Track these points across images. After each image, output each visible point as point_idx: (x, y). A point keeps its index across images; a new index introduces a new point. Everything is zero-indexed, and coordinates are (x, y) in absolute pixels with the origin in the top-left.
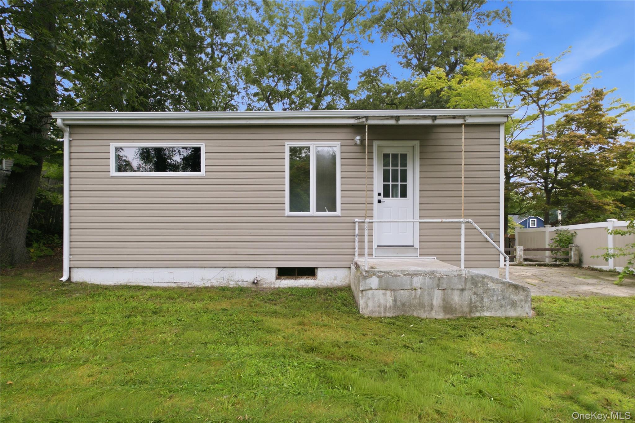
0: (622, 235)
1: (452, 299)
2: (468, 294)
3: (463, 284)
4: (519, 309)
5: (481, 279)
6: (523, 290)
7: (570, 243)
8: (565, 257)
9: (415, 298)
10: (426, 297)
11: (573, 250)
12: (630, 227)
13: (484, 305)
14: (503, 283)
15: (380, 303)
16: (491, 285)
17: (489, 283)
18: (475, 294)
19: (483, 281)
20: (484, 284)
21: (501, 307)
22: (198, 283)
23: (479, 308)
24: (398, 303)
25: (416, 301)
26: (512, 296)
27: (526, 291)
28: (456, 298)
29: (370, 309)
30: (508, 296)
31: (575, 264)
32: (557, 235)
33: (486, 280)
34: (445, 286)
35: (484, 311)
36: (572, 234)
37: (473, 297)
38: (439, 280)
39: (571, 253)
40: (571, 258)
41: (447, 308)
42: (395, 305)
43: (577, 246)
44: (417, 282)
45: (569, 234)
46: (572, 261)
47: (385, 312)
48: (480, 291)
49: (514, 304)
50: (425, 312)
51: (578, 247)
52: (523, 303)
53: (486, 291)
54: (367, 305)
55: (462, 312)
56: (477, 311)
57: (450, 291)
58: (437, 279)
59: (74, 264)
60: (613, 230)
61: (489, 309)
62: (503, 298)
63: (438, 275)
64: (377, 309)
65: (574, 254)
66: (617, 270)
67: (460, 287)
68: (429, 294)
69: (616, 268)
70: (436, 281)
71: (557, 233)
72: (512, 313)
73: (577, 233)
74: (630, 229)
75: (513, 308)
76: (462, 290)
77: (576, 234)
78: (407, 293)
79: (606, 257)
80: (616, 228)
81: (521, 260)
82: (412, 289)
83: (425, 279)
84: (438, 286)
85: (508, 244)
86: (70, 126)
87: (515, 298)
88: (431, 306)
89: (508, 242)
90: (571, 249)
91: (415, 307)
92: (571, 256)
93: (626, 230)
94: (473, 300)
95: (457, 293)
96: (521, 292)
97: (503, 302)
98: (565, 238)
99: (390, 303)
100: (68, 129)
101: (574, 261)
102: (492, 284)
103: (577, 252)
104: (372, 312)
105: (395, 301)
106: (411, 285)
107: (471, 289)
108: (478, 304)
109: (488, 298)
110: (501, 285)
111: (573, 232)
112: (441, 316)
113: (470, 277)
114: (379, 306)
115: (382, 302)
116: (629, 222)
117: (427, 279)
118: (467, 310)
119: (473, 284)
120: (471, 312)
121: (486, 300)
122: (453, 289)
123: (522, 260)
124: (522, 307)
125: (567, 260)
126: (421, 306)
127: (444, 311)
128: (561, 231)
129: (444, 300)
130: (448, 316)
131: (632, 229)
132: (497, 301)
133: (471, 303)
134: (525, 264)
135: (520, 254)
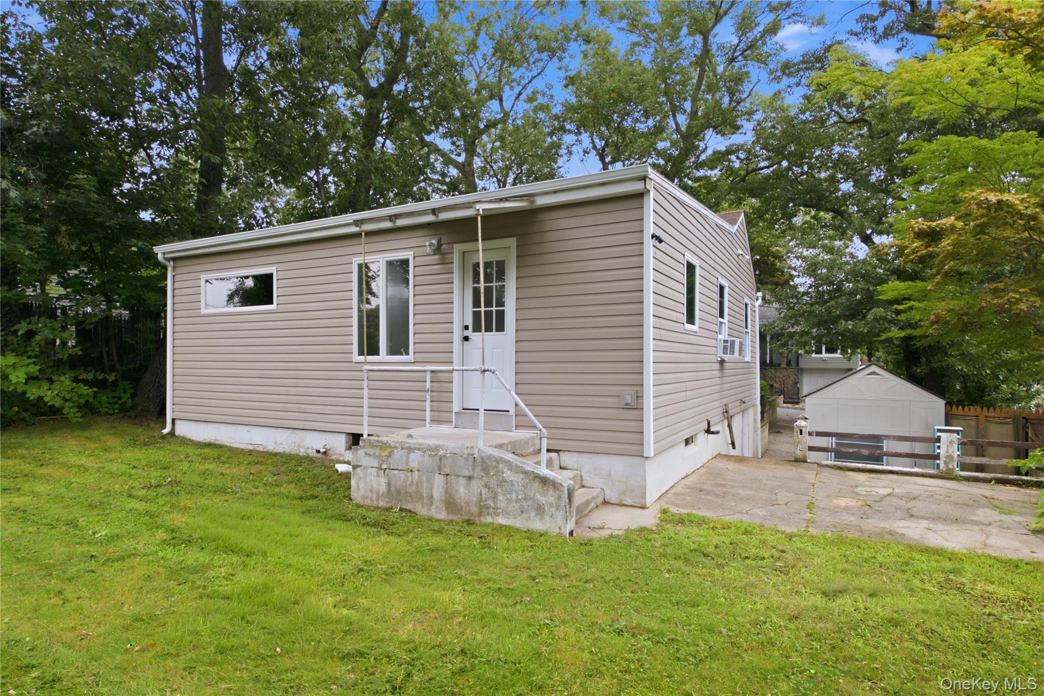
1: (457, 491)
2: (476, 485)
3: (471, 468)
4: (547, 518)
5: (494, 464)
6: (554, 487)
9: (412, 484)
10: (425, 484)
13: (499, 505)
14: (525, 473)
15: (372, 486)
16: (508, 475)
17: (505, 470)
18: (486, 486)
19: (497, 467)
20: (499, 472)
21: (522, 512)
22: (271, 447)
23: (491, 510)
24: (392, 489)
25: (413, 489)
26: (538, 496)
27: (558, 489)
28: (461, 490)
29: (361, 493)
30: (532, 495)
33: (501, 466)
34: (447, 471)
35: (497, 515)
37: (484, 491)
38: (440, 459)
41: (451, 504)
42: (389, 491)
44: (415, 459)
47: (378, 500)
48: (493, 483)
49: (540, 510)
50: (423, 505)
52: (553, 509)
53: (502, 483)
54: (358, 486)
55: (469, 513)
56: (489, 514)
57: (453, 478)
58: (437, 457)
59: (177, 415)
61: (505, 513)
62: (526, 498)
63: (441, 452)
64: (369, 494)
67: (467, 474)
68: (428, 480)
70: (437, 462)
72: (537, 525)
75: (539, 517)
76: (470, 478)
78: (402, 475)
81: (951, 467)
82: (407, 470)
83: (423, 456)
84: (440, 468)
86: (174, 259)
87: (543, 499)
88: (431, 497)
91: (411, 497)
94: (483, 495)
95: (462, 481)
96: (551, 491)
97: (525, 504)
99: (383, 488)
100: (172, 263)
102: (509, 472)
104: (364, 498)
105: (389, 485)
106: (407, 464)
107: (481, 479)
108: (490, 503)
109: (504, 495)
110: (522, 476)
112: (442, 515)
113: (479, 459)
114: (371, 491)
115: (375, 485)
117: (426, 457)
118: (475, 510)
119: (483, 470)
120: (480, 514)
121: (501, 498)
122: (457, 476)
124: (552, 516)
126: (419, 496)
127: (447, 508)
129: (446, 491)
130: (451, 517)
132: (517, 500)
133: (481, 499)
134: (961, 476)
135: (947, 452)
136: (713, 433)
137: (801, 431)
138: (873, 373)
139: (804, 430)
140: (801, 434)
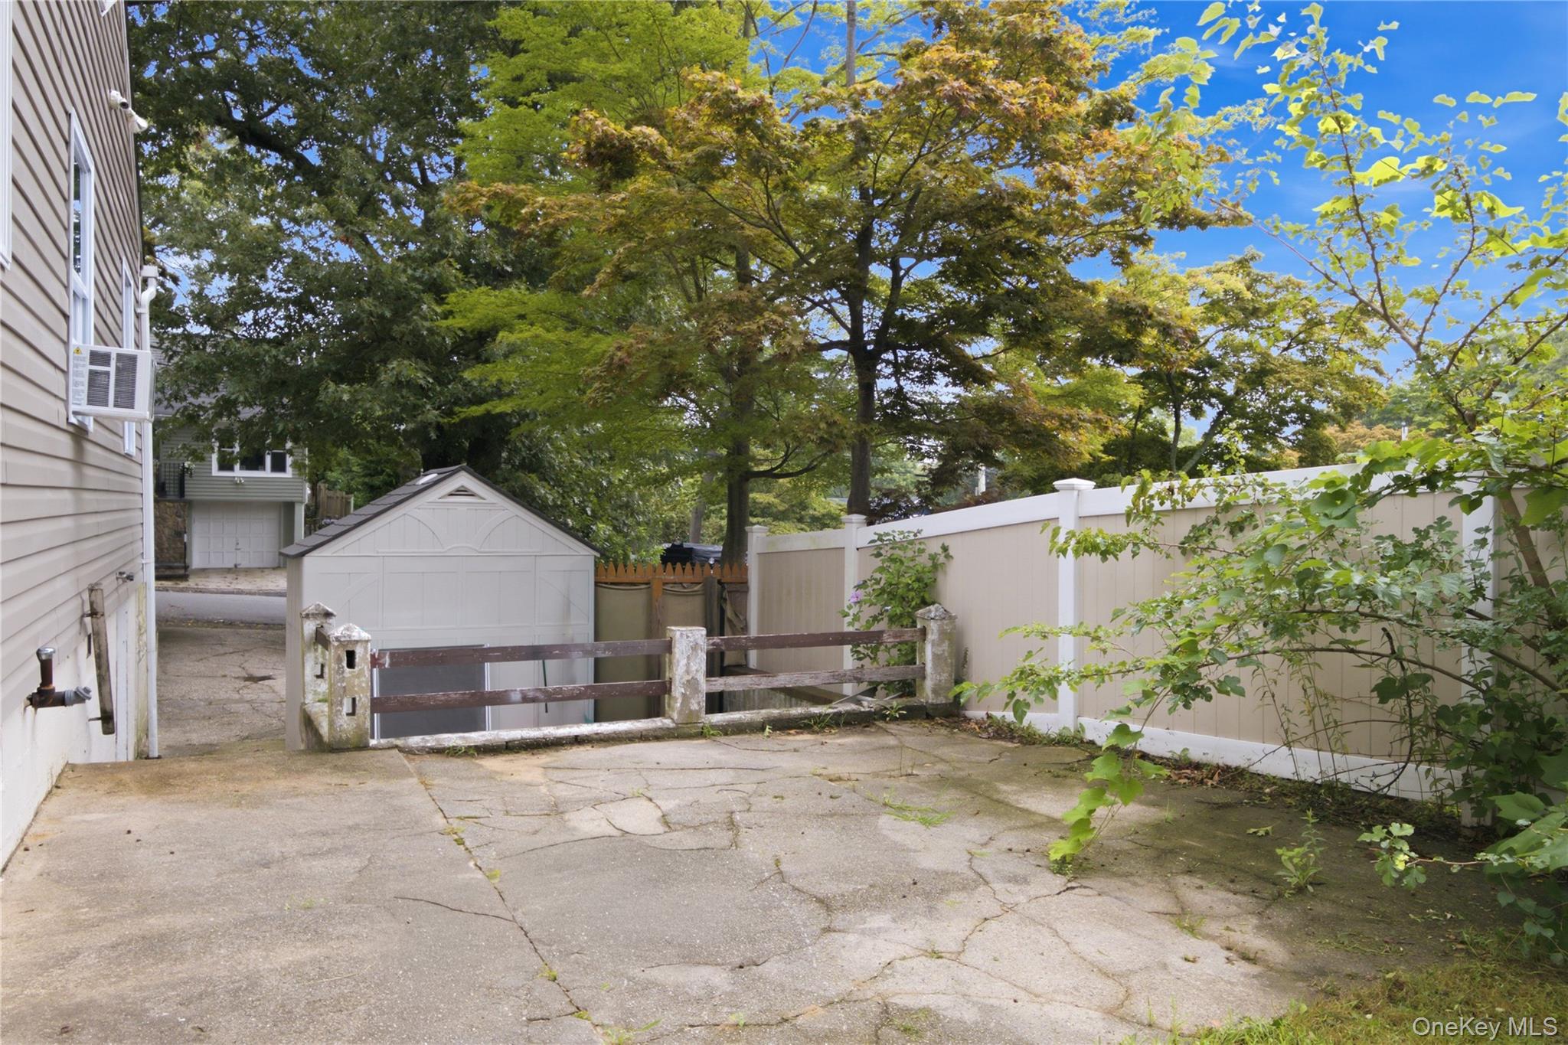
0: (1104, 554)
7: (925, 603)
8: (899, 672)
11: (930, 637)
12: (1137, 515)
31: (936, 706)
32: (878, 562)
36: (933, 557)
39: (923, 650)
40: (924, 678)
43: (947, 616)
45: (923, 560)
46: (927, 694)
51: (952, 618)
60: (1071, 534)
65: (936, 657)
66: (1089, 736)
69: (1084, 720)
71: (879, 555)
73: (951, 552)
74: (1137, 527)
77: (948, 557)
79: (1021, 696)
80: (1088, 523)
81: (694, 707)
85: (716, 611)
89: (715, 598)
90: (924, 632)
92: (923, 668)
93: (1120, 529)
98: (906, 580)
101: (935, 691)
103: (945, 646)
111: (935, 548)
116: (1133, 489)
123: (698, 703)
125: (907, 688)
128: (894, 544)
131: (1144, 523)
134: (713, 727)
135: (688, 672)
136: (61, 700)
137: (351, 655)
138: (462, 492)
139: (359, 652)
140: (351, 664)
